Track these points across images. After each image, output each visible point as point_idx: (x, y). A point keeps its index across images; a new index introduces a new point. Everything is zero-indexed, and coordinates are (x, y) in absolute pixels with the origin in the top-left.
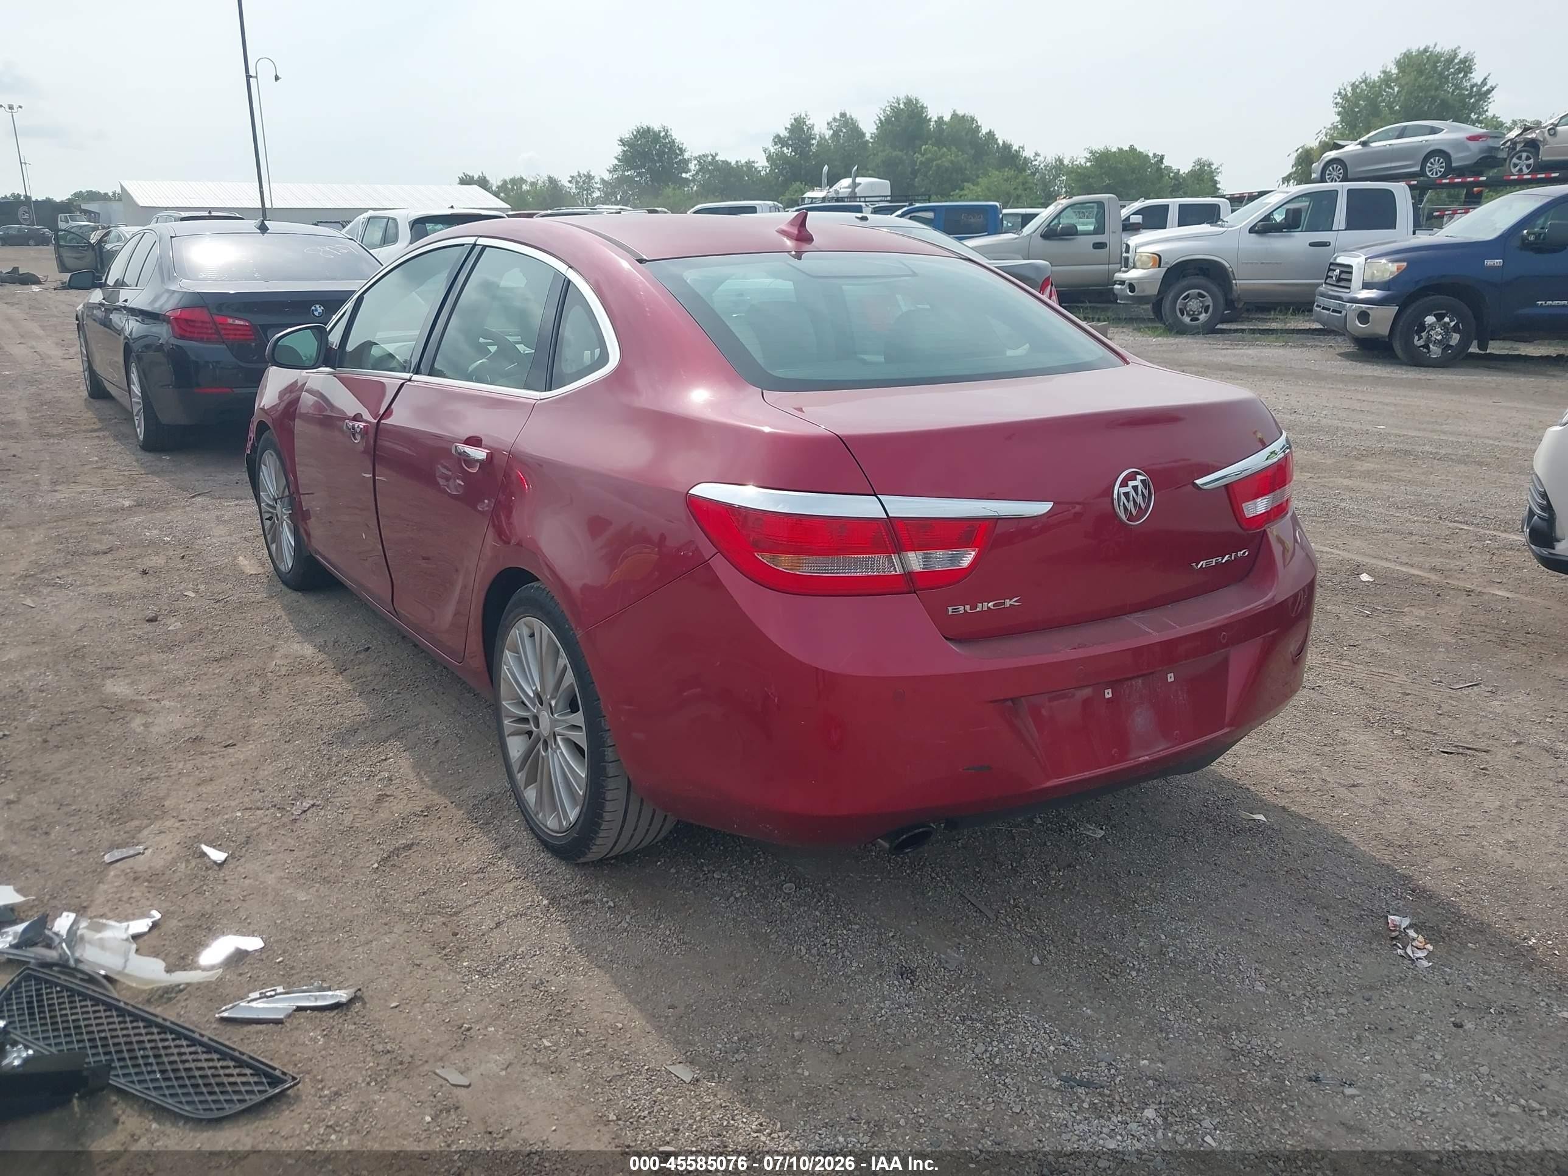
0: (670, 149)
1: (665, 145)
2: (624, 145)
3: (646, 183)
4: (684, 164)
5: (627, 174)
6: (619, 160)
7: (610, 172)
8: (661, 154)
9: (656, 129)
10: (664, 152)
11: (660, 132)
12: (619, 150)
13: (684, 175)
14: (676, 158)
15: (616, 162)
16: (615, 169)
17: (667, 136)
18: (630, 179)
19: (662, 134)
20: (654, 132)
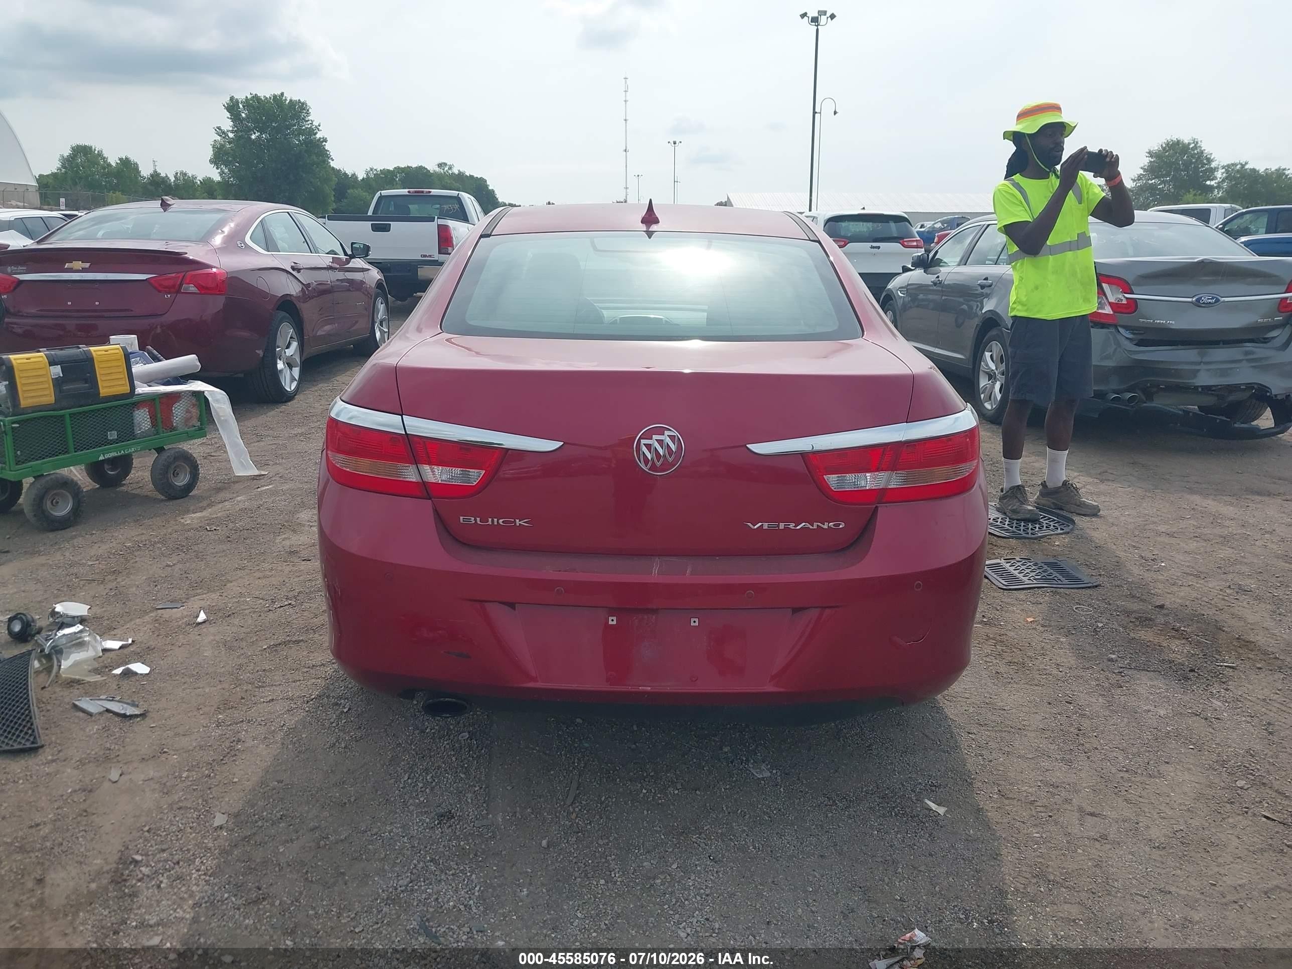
0: (1199, 157)
1: (1193, 156)
2: (1151, 156)
3: (1169, 190)
4: (1210, 173)
5: (1150, 182)
6: (1145, 170)
7: (1134, 180)
8: (1187, 165)
9: (1186, 141)
10: (1191, 163)
11: (1189, 144)
12: (1146, 161)
13: (1208, 183)
14: (1202, 167)
15: (1142, 172)
16: (1139, 178)
17: (1195, 147)
18: (1153, 188)
19: (1192, 146)
20: (1183, 144)
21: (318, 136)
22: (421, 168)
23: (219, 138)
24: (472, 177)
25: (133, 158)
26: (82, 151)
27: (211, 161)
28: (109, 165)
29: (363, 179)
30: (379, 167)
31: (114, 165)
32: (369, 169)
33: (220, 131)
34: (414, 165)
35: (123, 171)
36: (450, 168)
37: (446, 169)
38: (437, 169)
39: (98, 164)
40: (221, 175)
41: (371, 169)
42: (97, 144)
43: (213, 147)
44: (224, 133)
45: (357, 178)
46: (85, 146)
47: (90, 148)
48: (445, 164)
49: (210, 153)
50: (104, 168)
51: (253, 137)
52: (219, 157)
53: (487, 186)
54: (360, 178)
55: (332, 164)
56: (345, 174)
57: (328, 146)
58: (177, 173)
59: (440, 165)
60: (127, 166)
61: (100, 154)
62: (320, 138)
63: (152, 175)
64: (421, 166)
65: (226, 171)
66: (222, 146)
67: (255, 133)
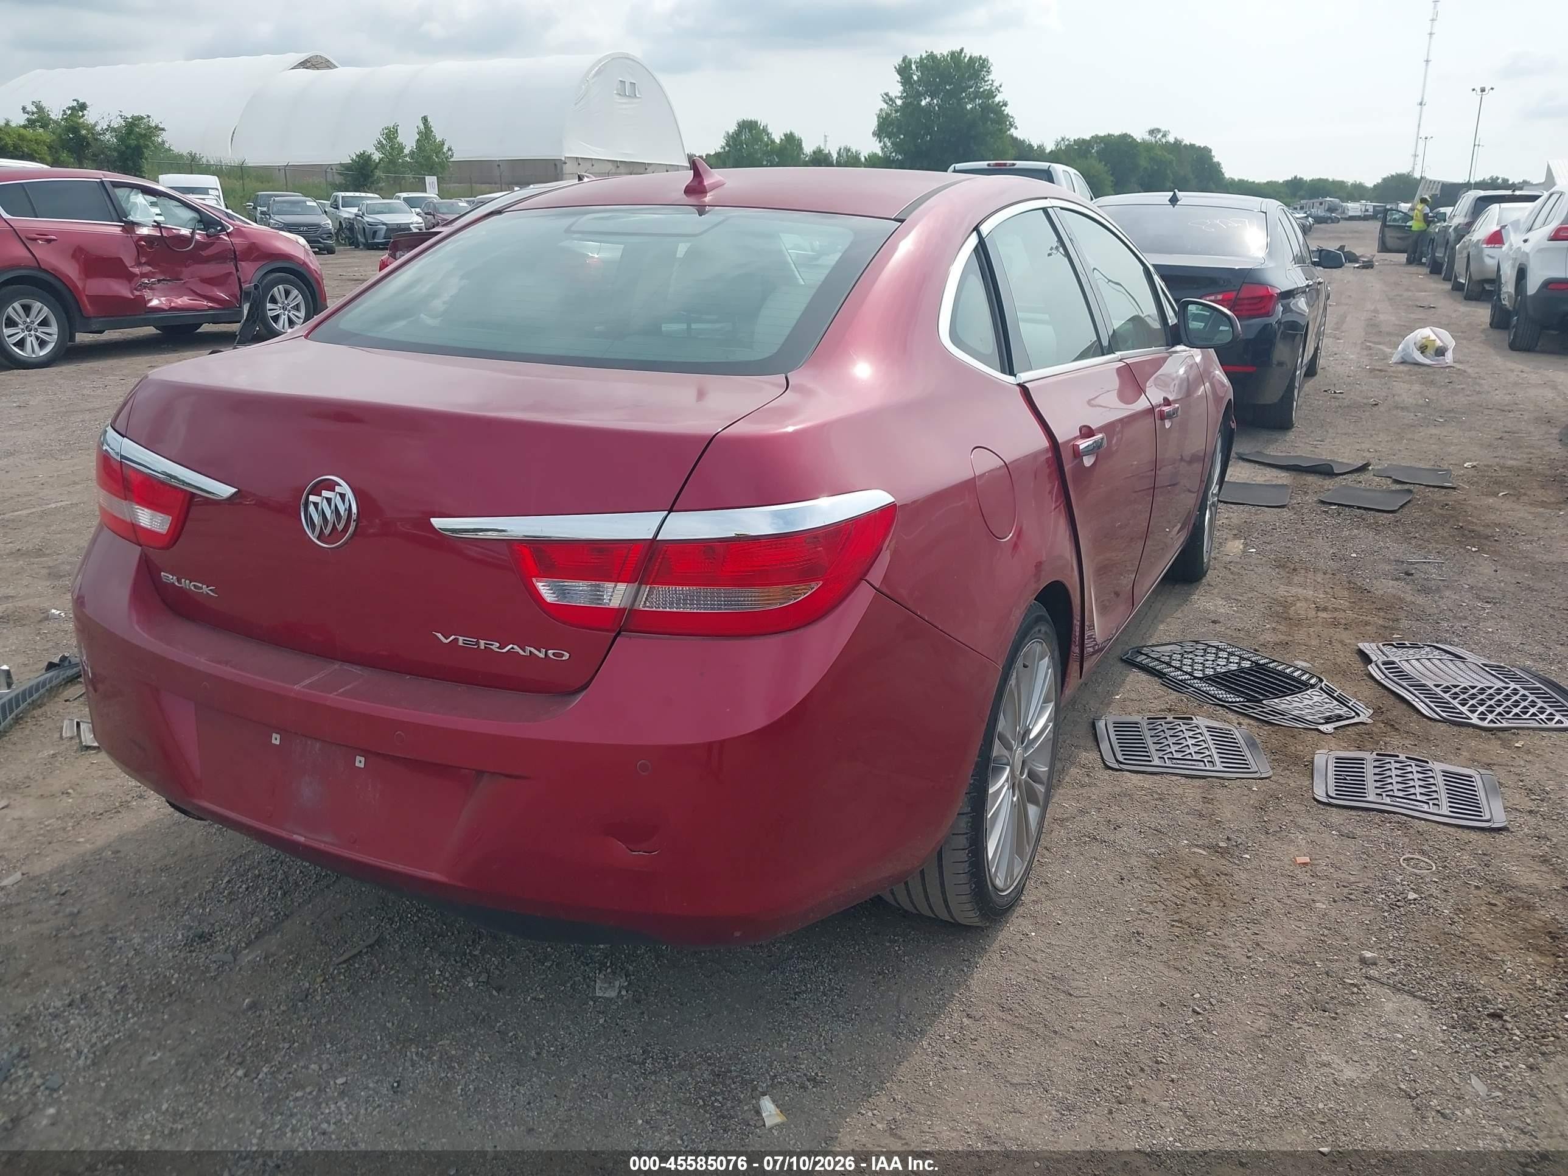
21: (997, 99)
22: (1125, 137)
23: (885, 106)
24: (1192, 146)
25: (797, 134)
26: (748, 127)
27: (874, 134)
28: (773, 142)
29: (1052, 151)
30: (1073, 136)
31: (778, 141)
32: (1060, 139)
33: (888, 99)
34: (1117, 133)
35: (786, 148)
36: (1164, 136)
37: (1159, 136)
38: (1147, 137)
39: (762, 140)
40: (882, 149)
41: (1063, 139)
42: (762, 120)
43: (878, 117)
44: (891, 99)
45: (1044, 149)
46: (751, 122)
47: (756, 123)
48: (1159, 131)
49: (873, 124)
50: (767, 145)
51: (923, 103)
52: (885, 128)
53: (1211, 158)
54: (1048, 150)
55: (1013, 132)
56: (1030, 146)
57: (1007, 110)
58: (840, 150)
59: (1152, 132)
60: (792, 142)
61: (765, 130)
62: (999, 102)
63: (814, 152)
64: (1126, 134)
65: (889, 144)
66: (888, 115)
67: (925, 99)
